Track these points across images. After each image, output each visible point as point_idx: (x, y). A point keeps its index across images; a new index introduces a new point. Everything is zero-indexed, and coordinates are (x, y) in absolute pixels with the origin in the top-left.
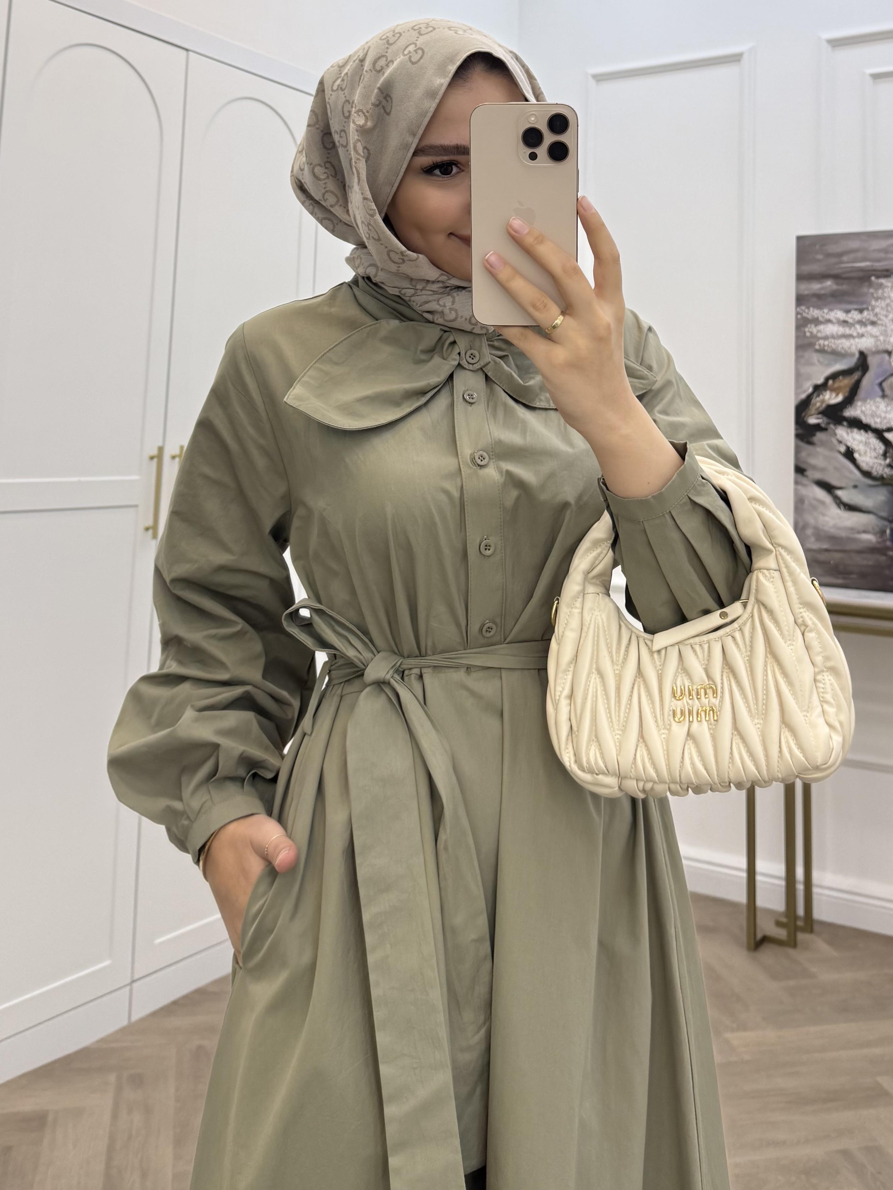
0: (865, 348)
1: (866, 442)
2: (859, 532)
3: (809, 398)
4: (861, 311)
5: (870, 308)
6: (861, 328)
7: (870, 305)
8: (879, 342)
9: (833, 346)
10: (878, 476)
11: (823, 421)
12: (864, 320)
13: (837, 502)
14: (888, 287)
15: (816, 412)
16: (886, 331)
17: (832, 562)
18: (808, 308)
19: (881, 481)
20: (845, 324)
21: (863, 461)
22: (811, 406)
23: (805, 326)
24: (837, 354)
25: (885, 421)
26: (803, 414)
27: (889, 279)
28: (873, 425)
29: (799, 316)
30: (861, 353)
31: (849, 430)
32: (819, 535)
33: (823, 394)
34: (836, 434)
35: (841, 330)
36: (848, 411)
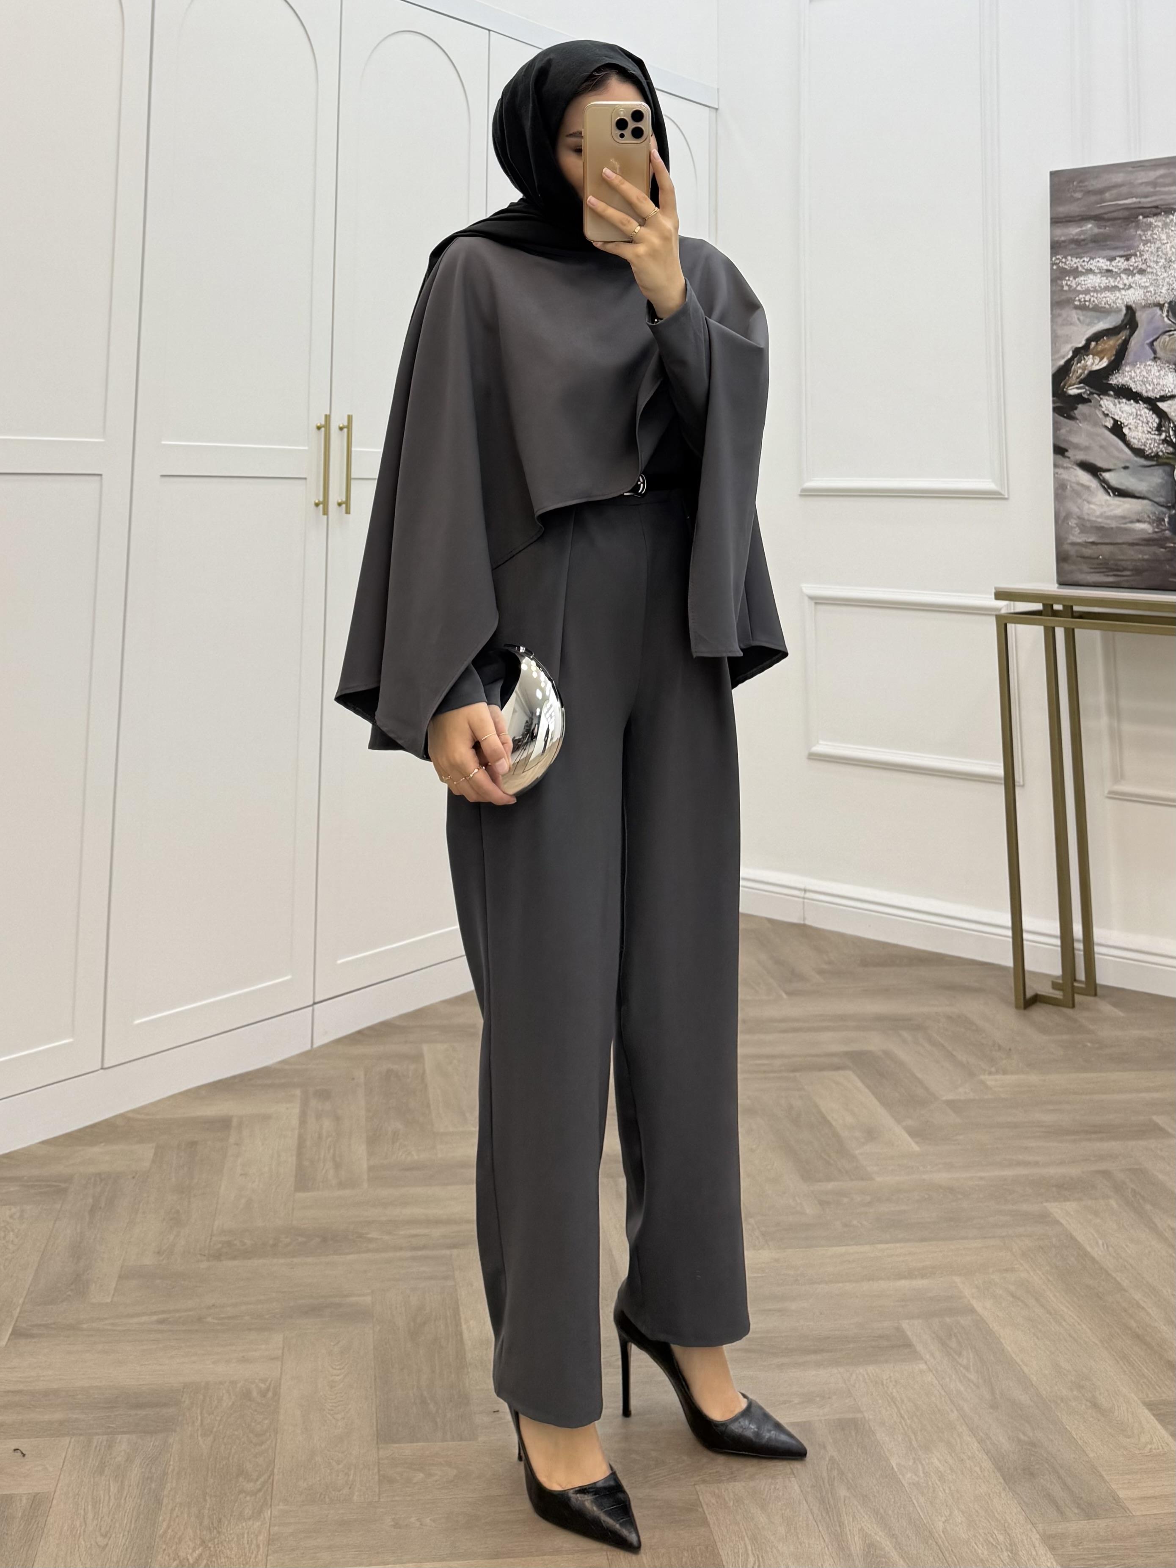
0: (1134, 301)
1: (1137, 414)
2: (1132, 522)
3: (1068, 364)
4: (1127, 258)
5: (1138, 253)
6: (1129, 276)
7: (1138, 251)
8: (1150, 294)
9: (1096, 302)
10: (1153, 454)
11: (1085, 391)
12: (1131, 268)
13: (1106, 486)
14: (1159, 226)
15: (1078, 380)
16: (1157, 280)
17: (1101, 557)
18: (1065, 257)
19: (1155, 459)
20: (1109, 274)
21: (1134, 438)
22: (1071, 375)
23: (1062, 278)
24: (1100, 311)
25: (1159, 388)
26: (1062, 384)
27: (1159, 218)
28: (1145, 394)
29: (1055, 267)
30: (1129, 308)
31: (1116, 401)
32: (1085, 526)
33: (1084, 359)
34: (1100, 406)
35: (1104, 281)
36: (1116, 378)
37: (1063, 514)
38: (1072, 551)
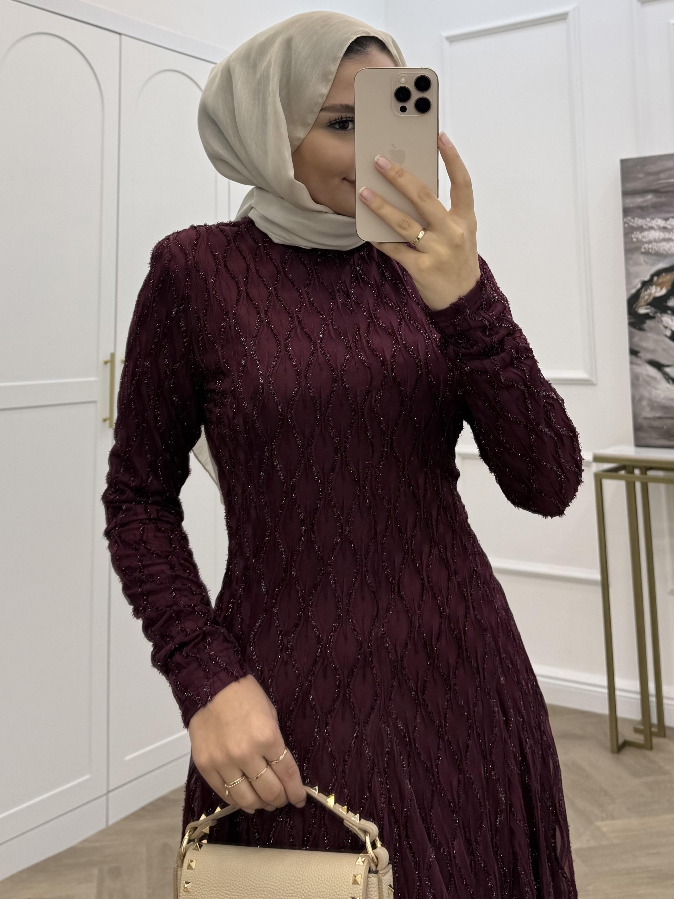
3: (638, 292)
9: (656, 249)
11: (651, 310)
13: (667, 377)
15: (645, 304)
17: (665, 427)
18: (634, 218)
20: (665, 230)
22: (640, 300)
23: (632, 233)
24: (659, 255)
26: (634, 306)
29: (626, 225)
31: (673, 317)
32: (654, 405)
33: (649, 289)
34: (662, 321)
35: (662, 235)
36: (672, 302)
37: (637, 397)
38: (645, 423)
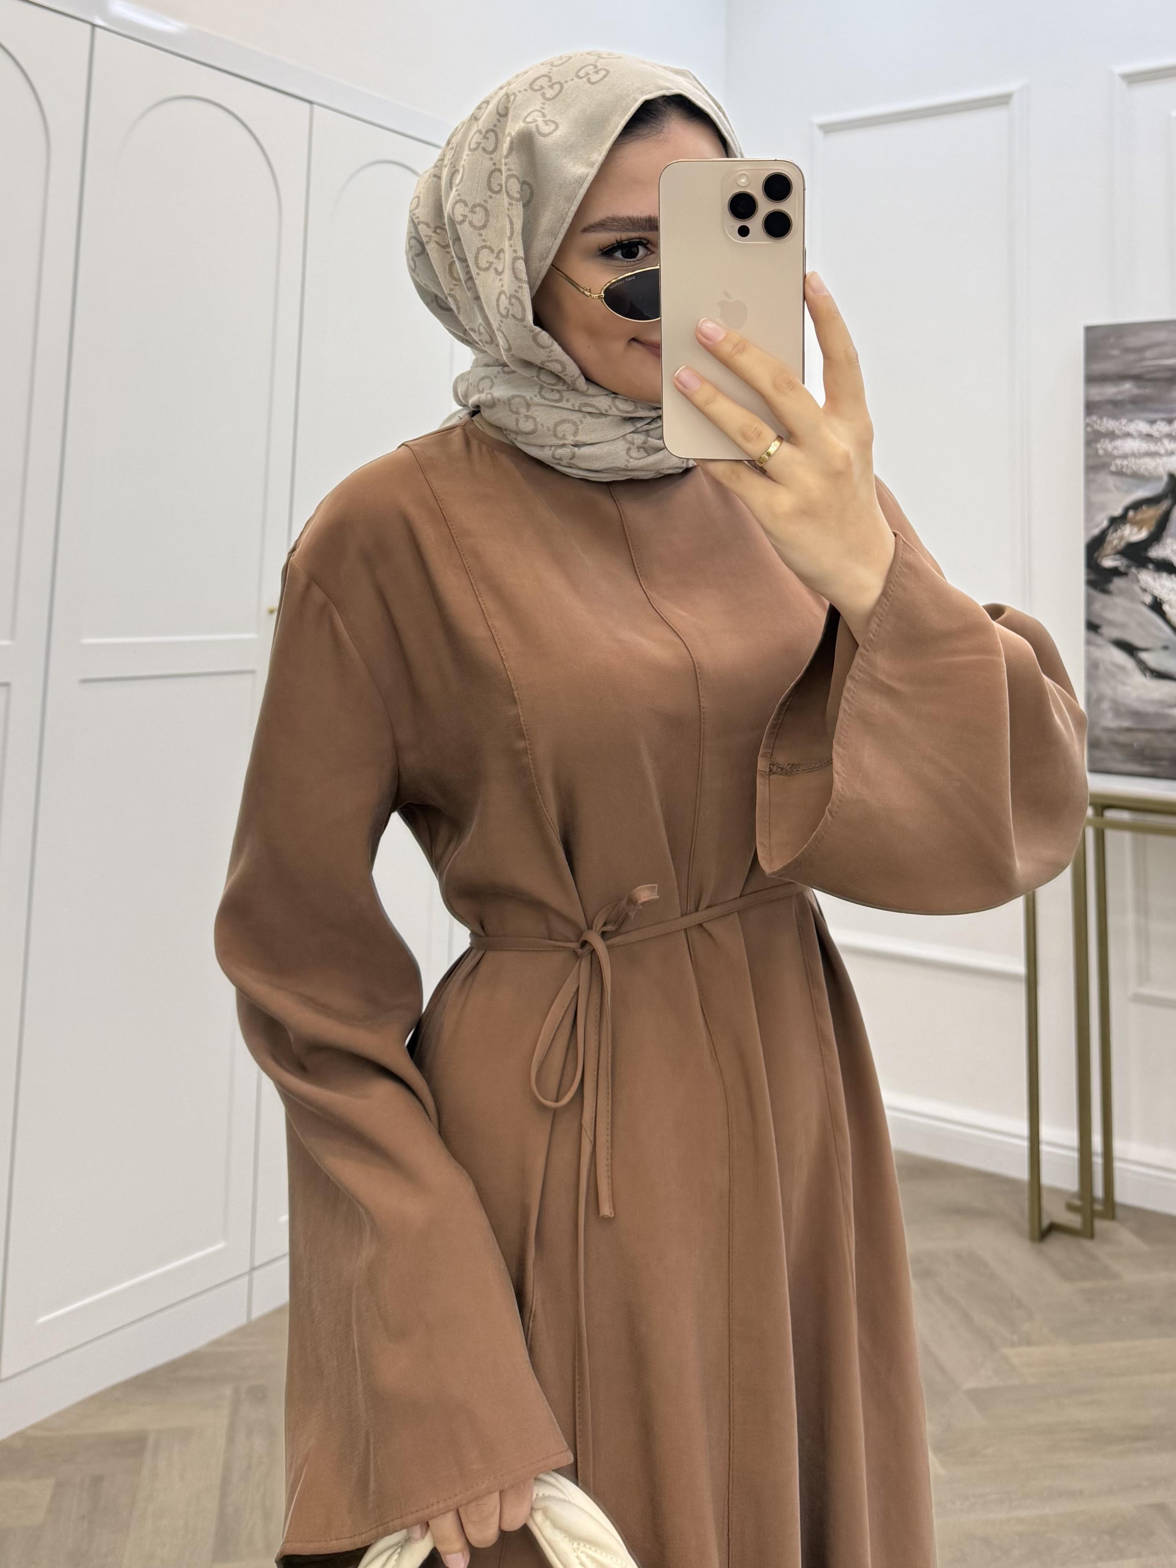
2: (1170, 706)
3: (1102, 535)
4: (1170, 421)
6: (1171, 441)
9: (1134, 467)
11: (1122, 563)
12: (1173, 434)
13: (1142, 668)
15: (1113, 552)
17: (1135, 745)
18: (1101, 418)
20: (1149, 439)
22: (1105, 545)
23: (1097, 441)
24: (1138, 477)
26: (1096, 555)
29: (1089, 429)
30: (1171, 476)
31: (1156, 575)
32: (1119, 709)
33: (1121, 529)
34: (1138, 581)
35: (1144, 446)
36: (1155, 551)
37: (1094, 696)
38: (1105, 737)
